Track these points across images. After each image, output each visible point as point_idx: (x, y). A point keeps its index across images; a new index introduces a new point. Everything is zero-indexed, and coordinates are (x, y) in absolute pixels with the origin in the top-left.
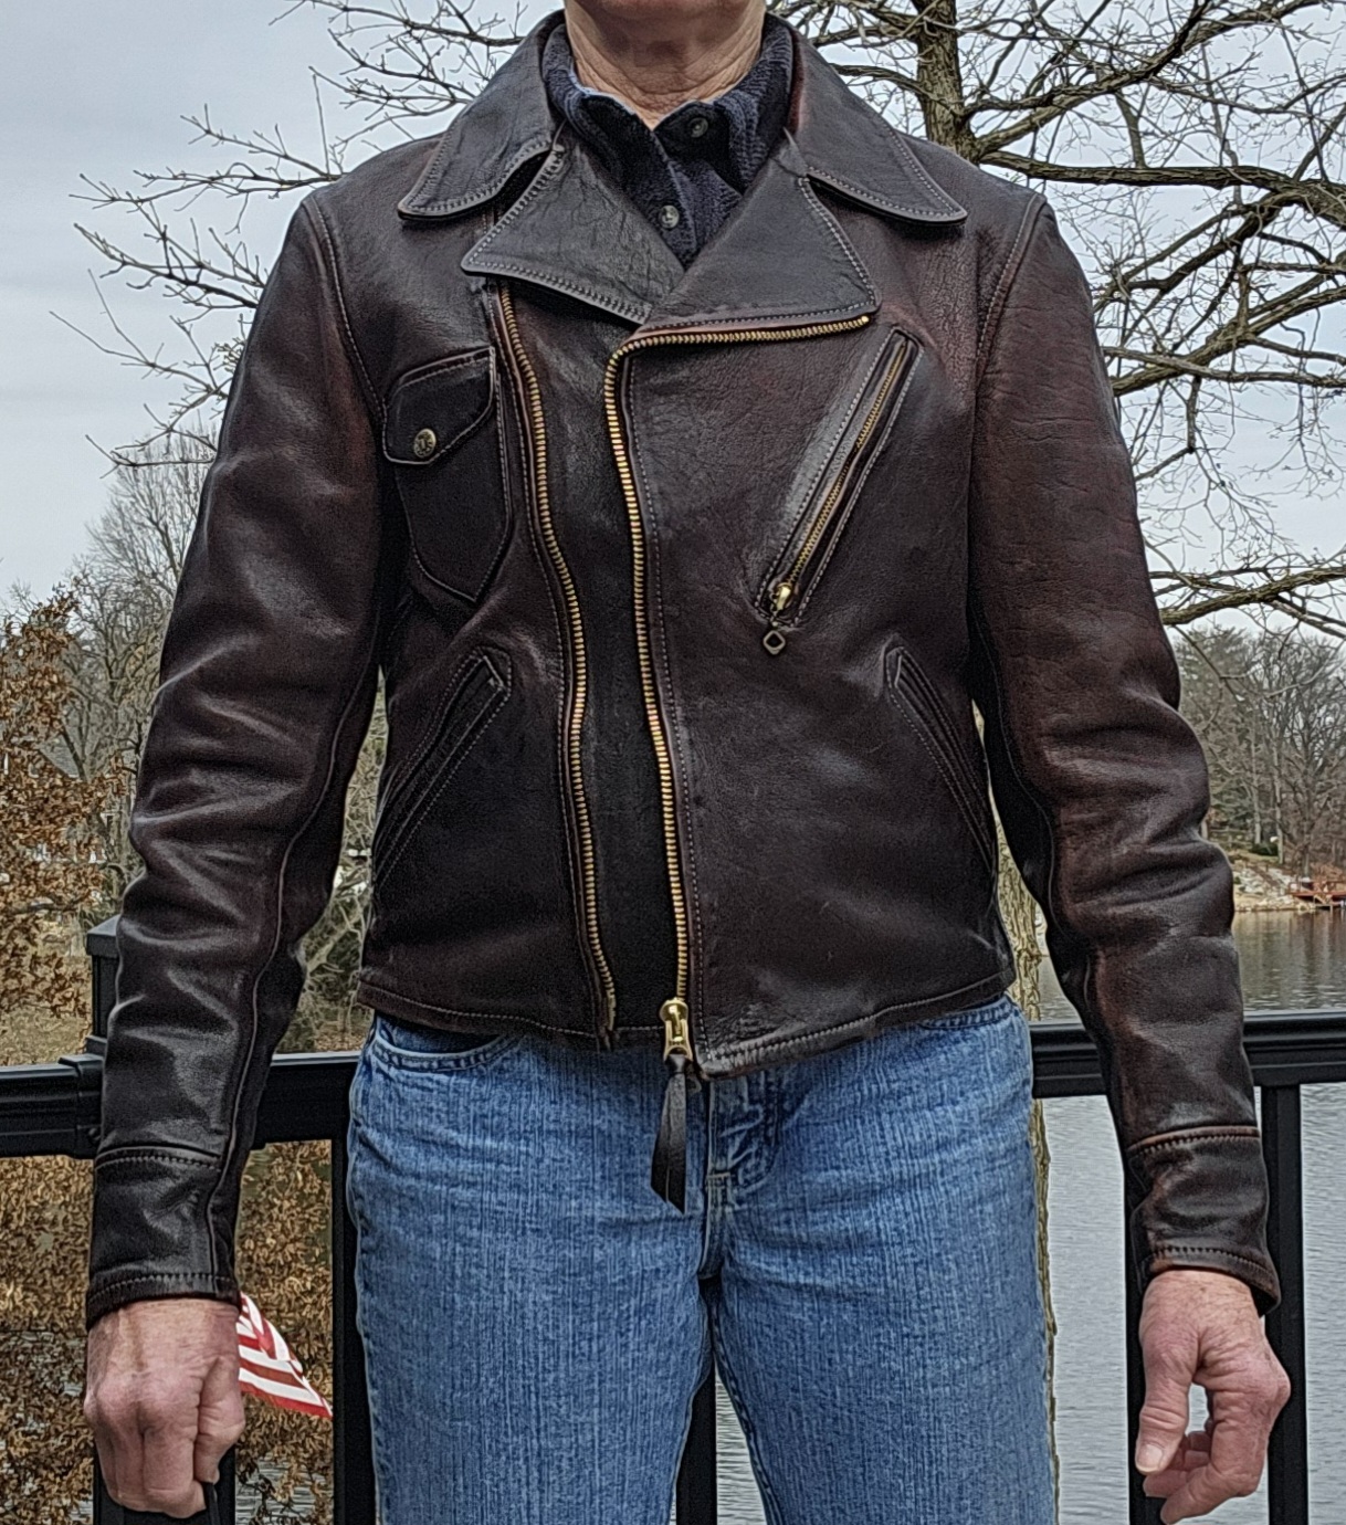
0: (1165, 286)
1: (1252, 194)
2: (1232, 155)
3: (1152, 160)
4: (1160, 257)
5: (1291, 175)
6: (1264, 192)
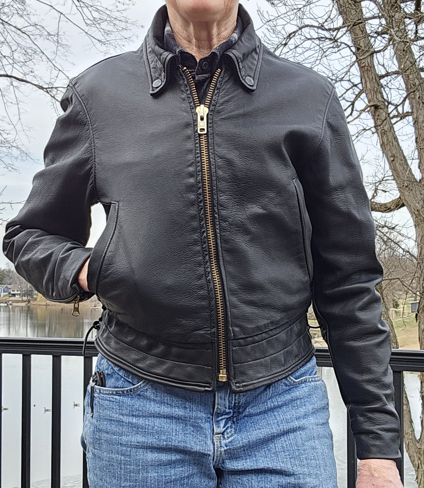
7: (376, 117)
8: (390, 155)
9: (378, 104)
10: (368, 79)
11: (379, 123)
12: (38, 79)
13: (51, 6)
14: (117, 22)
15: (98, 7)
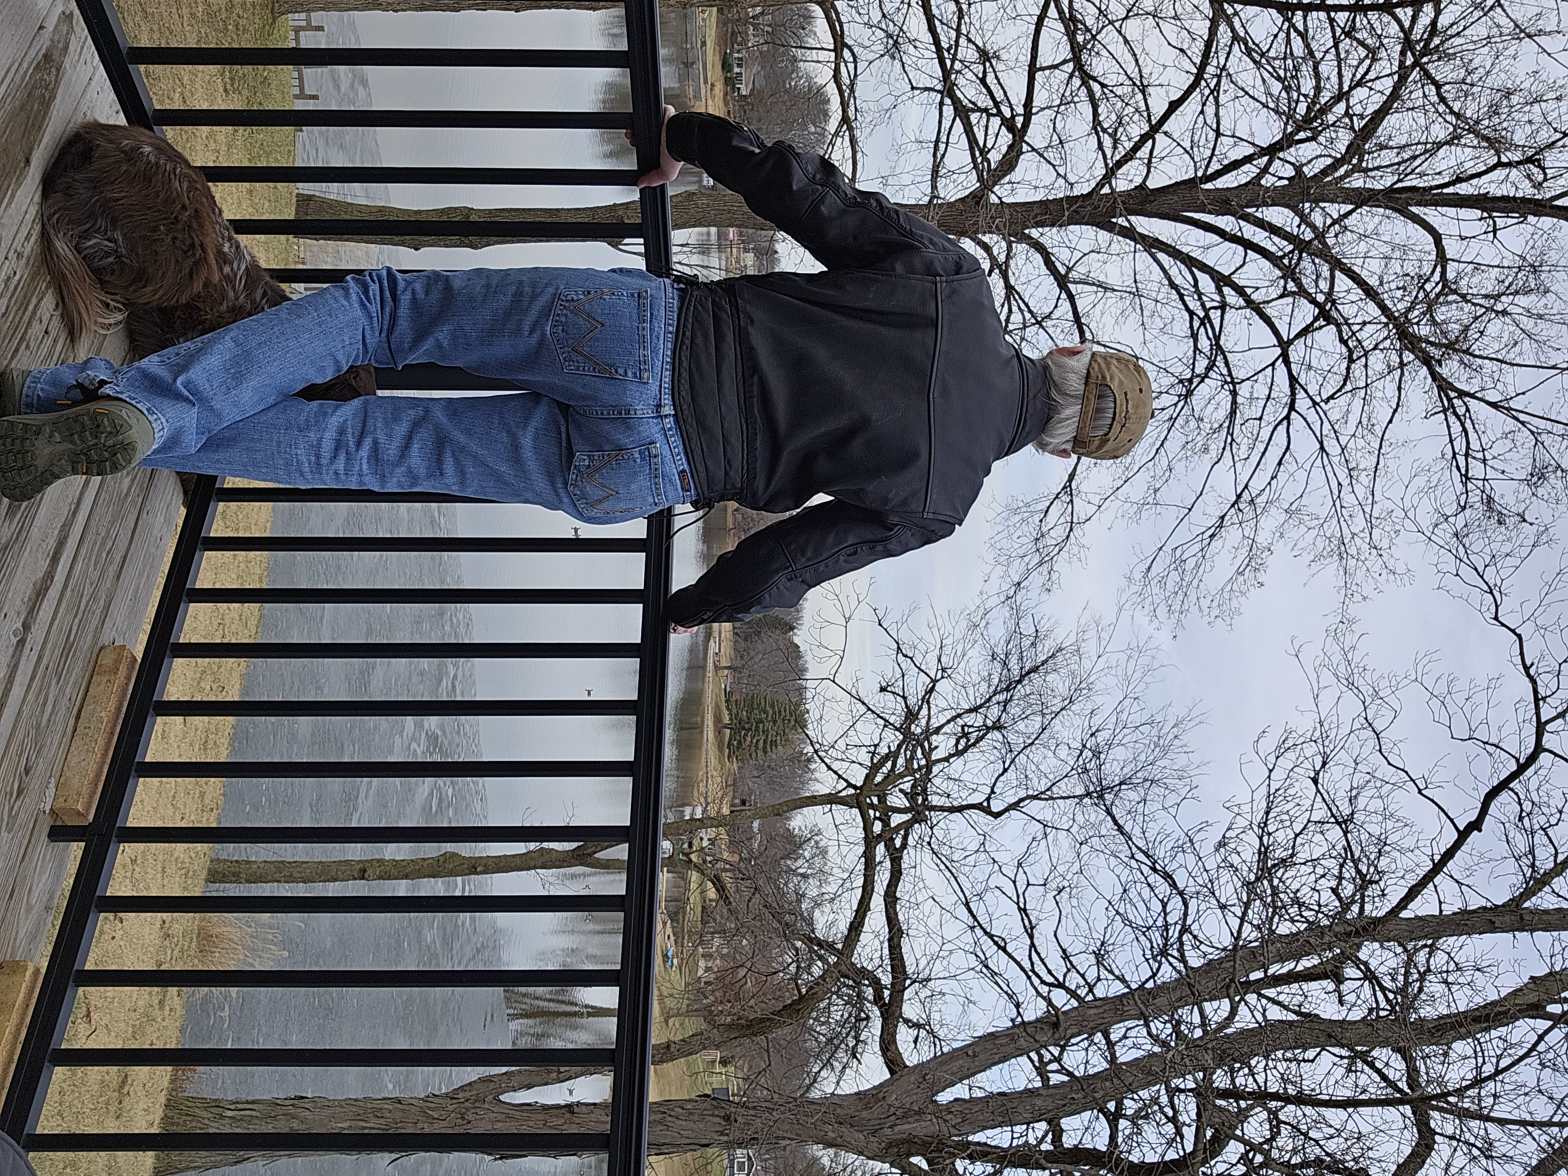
0: (983, 81)
1: (1019, 121)
2: (1037, 113)
3: (1039, 76)
4: (997, 78)
5: (1026, 138)
6: (1019, 126)
7: (1039, 1025)
8: (977, 1050)
9: (1061, 1029)
10: (1101, 1010)
11: (1029, 1030)
12: (1085, 474)
13: (1201, 494)
14: (1180, 597)
15: (1202, 567)
